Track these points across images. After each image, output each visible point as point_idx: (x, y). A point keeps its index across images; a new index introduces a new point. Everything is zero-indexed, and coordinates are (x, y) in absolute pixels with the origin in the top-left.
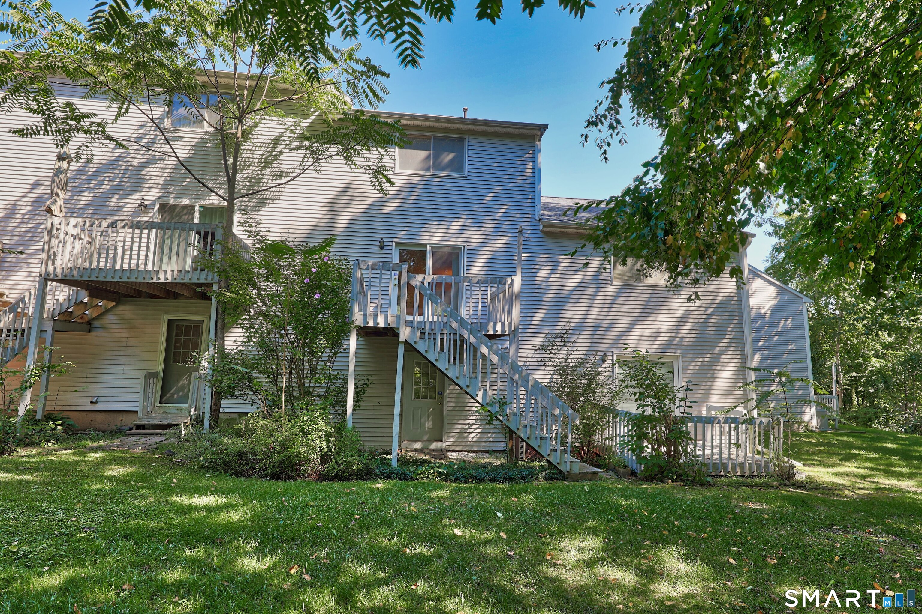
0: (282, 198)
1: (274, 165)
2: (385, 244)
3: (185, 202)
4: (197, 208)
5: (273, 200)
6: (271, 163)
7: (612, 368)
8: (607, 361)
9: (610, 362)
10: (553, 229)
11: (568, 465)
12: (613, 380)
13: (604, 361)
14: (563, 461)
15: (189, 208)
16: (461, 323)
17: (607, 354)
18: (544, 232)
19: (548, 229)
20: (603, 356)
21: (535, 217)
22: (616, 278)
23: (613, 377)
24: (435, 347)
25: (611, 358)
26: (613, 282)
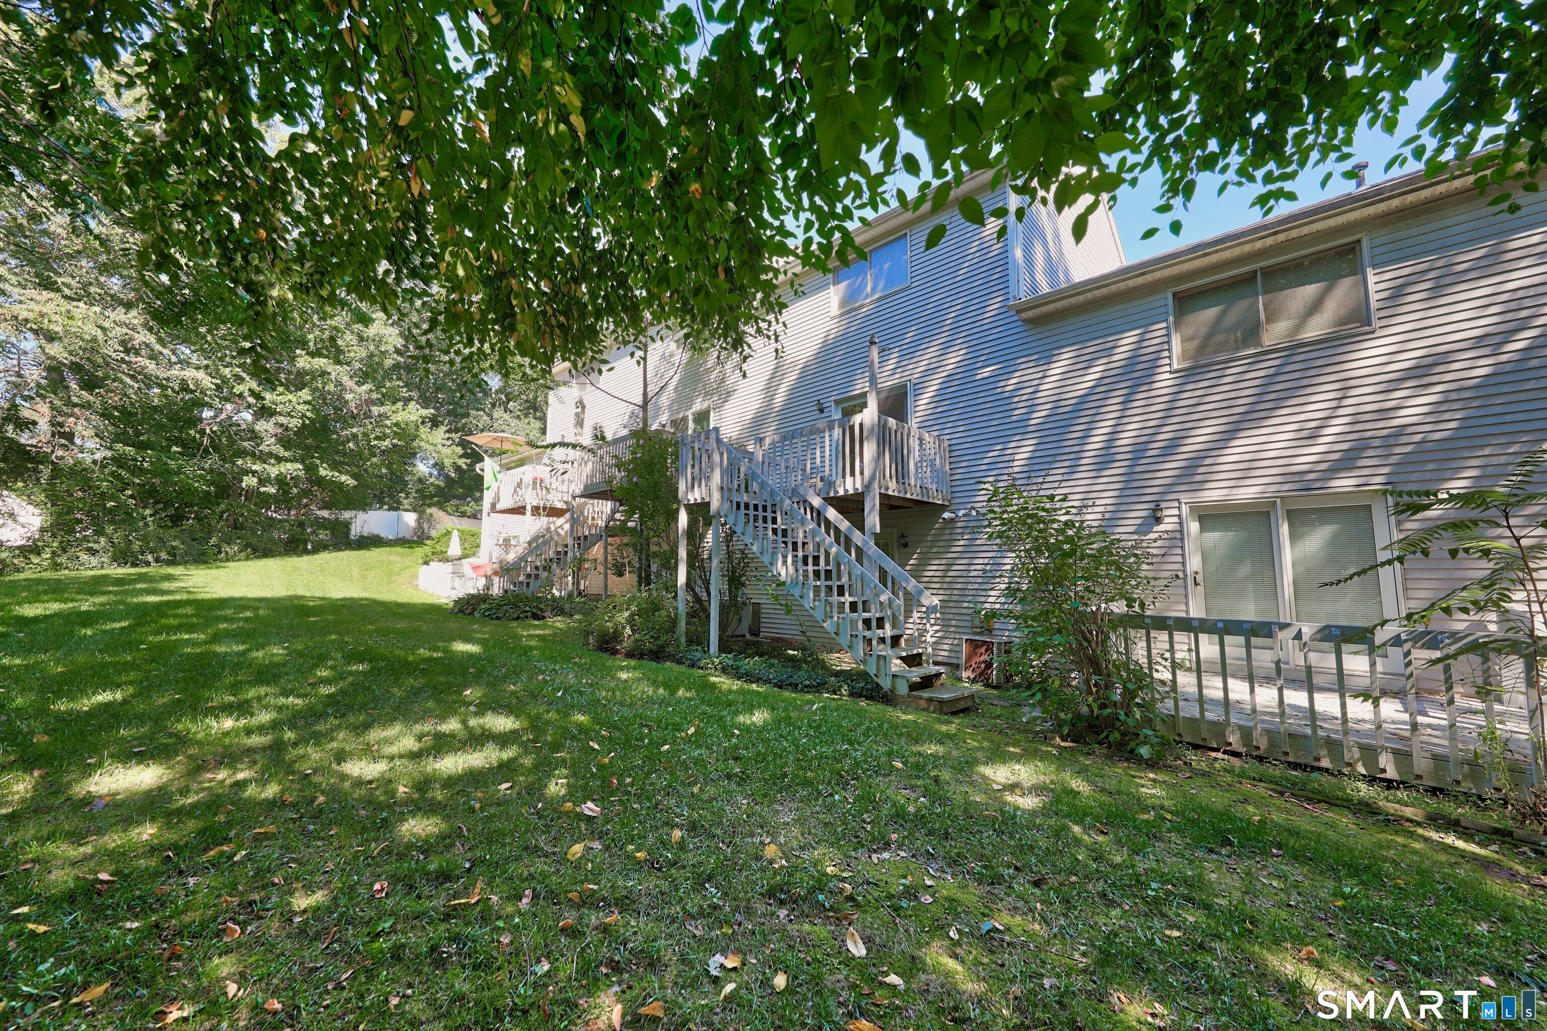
2: (825, 405)
3: (681, 415)
5: (732, 394)
7: (1181, 532)
8: (1167, 520)
9: (1176, 520)
10: (1037, 311)
11: (889, 679)
12: (1183, 555)
13: (1158, 520)
14: (882, 673)
15: (685, 419)
16: (763, 485)
17: (1163, 505)
18: (1027, 321)
19: (1030, 314)
20: (1154, 510)
21: (1011, 303)
22: (1184, 356)
23: (1182, 548)
24: (742, 519)
25: (1176, 512)
26: (1176, 366)
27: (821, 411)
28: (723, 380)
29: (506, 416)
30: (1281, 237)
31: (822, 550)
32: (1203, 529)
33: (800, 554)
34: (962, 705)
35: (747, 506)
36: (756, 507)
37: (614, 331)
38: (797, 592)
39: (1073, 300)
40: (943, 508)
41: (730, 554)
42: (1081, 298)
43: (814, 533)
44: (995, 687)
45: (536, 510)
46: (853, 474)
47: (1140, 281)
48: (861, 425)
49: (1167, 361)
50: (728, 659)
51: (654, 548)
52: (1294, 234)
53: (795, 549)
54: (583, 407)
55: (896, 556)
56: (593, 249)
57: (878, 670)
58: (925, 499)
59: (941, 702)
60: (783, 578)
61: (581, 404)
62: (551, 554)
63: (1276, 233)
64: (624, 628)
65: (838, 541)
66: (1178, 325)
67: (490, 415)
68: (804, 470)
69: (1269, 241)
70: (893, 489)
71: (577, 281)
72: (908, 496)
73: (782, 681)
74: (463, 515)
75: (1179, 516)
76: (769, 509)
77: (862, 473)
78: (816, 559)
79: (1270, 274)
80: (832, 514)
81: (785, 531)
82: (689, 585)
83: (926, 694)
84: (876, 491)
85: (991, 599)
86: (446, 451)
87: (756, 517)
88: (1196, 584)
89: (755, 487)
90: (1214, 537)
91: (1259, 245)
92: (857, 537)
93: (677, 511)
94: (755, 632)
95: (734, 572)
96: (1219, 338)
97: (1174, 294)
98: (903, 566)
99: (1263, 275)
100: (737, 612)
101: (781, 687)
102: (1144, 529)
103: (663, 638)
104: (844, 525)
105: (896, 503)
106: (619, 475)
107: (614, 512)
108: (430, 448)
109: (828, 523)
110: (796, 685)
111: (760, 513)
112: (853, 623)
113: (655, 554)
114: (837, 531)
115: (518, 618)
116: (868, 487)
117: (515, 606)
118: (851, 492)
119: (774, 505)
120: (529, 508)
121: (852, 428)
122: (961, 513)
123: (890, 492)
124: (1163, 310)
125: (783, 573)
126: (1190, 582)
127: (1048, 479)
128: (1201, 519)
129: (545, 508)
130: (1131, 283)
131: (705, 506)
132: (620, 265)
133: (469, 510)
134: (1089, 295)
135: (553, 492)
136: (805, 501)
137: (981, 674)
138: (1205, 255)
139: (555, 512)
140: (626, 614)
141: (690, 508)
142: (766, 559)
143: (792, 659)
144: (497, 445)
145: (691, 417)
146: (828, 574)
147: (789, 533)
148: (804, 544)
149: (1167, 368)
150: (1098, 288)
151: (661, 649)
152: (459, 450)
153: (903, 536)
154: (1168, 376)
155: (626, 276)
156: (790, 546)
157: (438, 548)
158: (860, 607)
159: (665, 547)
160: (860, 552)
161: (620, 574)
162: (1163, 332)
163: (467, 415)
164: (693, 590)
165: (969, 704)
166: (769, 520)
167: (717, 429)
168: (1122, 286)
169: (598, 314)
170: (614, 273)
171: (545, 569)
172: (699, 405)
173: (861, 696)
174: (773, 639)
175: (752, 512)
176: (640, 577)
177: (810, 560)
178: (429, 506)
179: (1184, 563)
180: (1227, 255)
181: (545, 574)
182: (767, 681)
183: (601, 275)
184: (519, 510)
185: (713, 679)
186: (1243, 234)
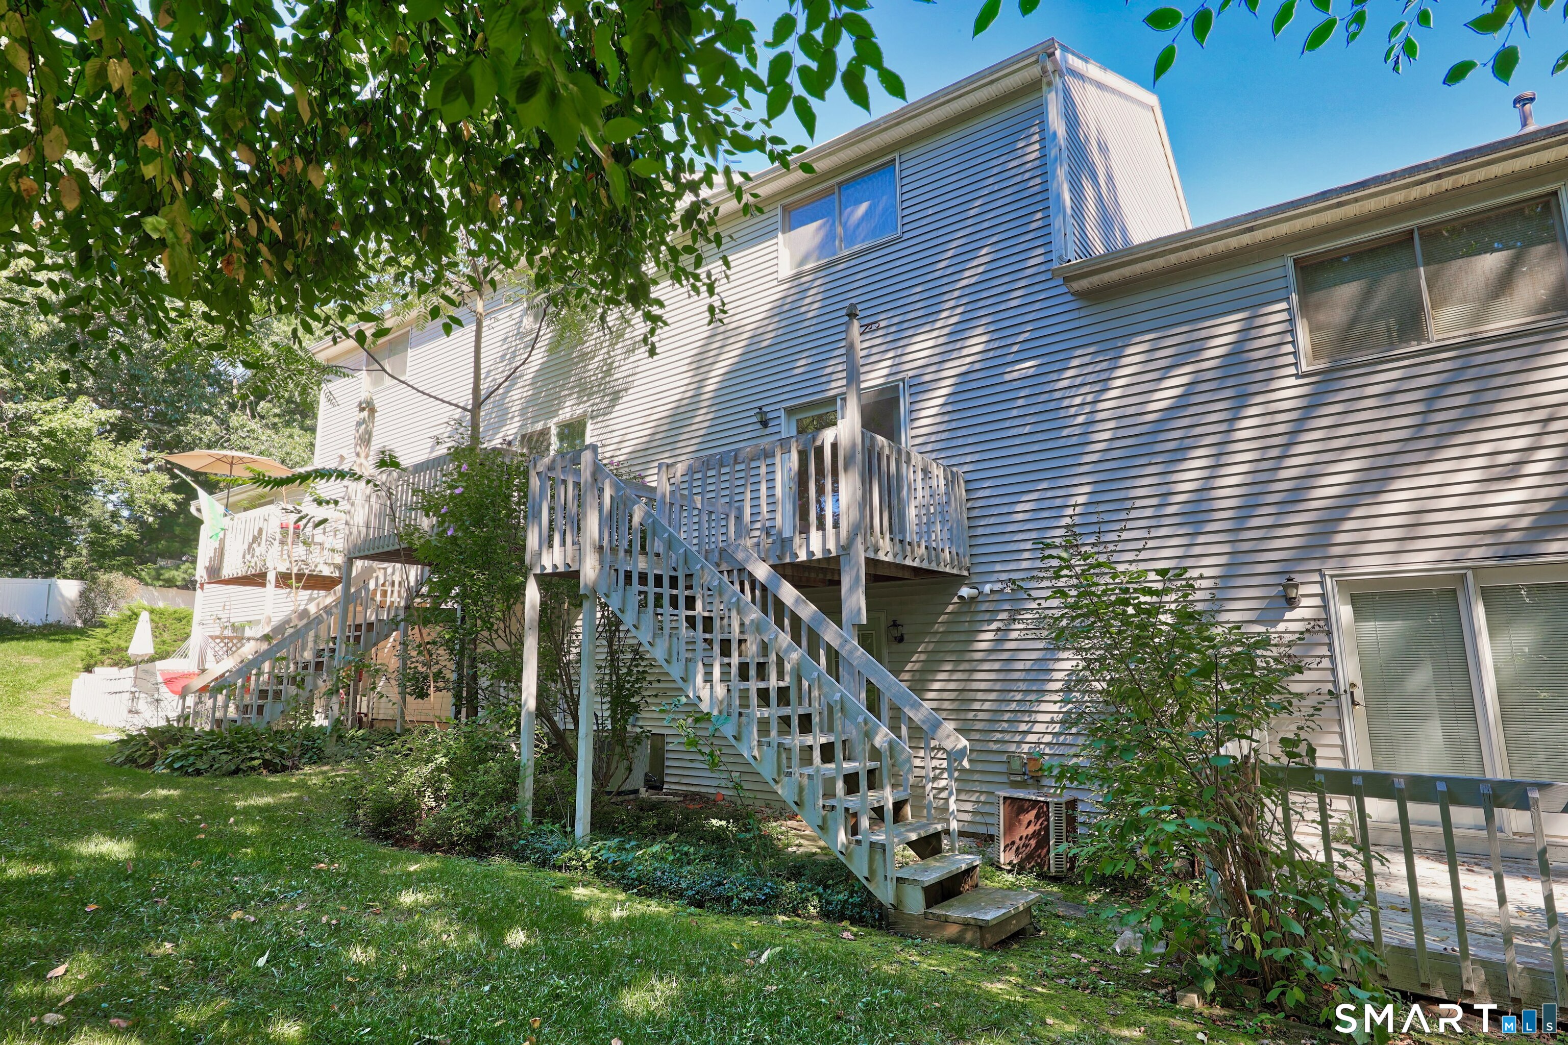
0: (636, 383)
1: (627, 336)
2: (770, 416)
3: (539, 426)
4: (553, 427)
5: (626, 390)
6: (622, 335)
7: (1327, 620)
8: (1305, 602)
9: (1317, 601)
10: (1096, 280)
11: (891, 886)
12: (1332, 658)
13: (1291, 603)
14: (880, 877)
15: (545, 432)
16: (671, 543)
17: (1298, 578)
18: (1080, 295)
19: (1084, 284)
20: (1286, 587)
21: (1055, 265)
22: (1317, 352)
23: (1330, 646)
24: (634, 600)
25: (1317, 589)
26: (1305, 368)
27: (765, 424)
28: (608, 373)
29: (254, 424)
30: (1447, 184)
31: (773, 658)
32: (1359, 615)
33: (735, 660)
34: (1014, 927)
35: (643, 578)
36: (658, 580)
37: (390, 261)
38: (729, 730)
39: (1149, 266)
40: (958, 581)
41: (613, 657)
42: (1160, 262)
43: (758, 627)
44: (1056, 879)
45: (284, 579)
46: (821, 526)
47: (1246, 239)
48: (834, 446)
49: (1291, 359)
50: (607, 849)
51: (483, 647)
52: (1465, 179)
53: (726, 651)
54: (372, 411)
55: (886, 659)
56: (349, 97)
57: (872, 871)
58: (933, 567)
59: (981, 927)
60: (705, 707)
61: (368, 407)
62: (308, 655)
63: (1439, 177)
64: (421, 794)
65: (796, 637)
66: (1305, 307)
67: (223, 422)
68: (739, 518)
69: (1430, 188)
70: (886, 553)
71: (312, 157)
72: (908, 562)
73: (702, 893)
74: (170, 583)
75: (1323, 596)
76: (681, 583)
77: (836, 525)
78: (762, 668)
79: (1430, 234)
80: (788, 593)
81: (708, 623)
82: (542, 712)
83: (955, 911)
84: (861, 554)
85: (1038, 728)
86: (137, 480)
87: (658, 598)
88: (1354, 703)
89: (658, 546)
90: (1375, 630)
91: (1416, 193)
92: (830, 634)
93: (522, 587)
94: (655, 784)
95: (620, 687)
96: (1361, 328)
97: (1296, 261)
98: (896, 673)
99: (1421, 237)
100: (624, 756)
101: (700, 905)
102: (1271, 615)
103: (491, 814)
104: (808, 611)
105: (886, 573)
106: (426, 523)
107: (420, 583)
108: (111, 474)
109: (779, 606)
110: (729, 900)
111: (666, 591)
112: (829, 783)
113: (486, 658)
114: (796, 621)
115: (237, 771)
116: (846, 548)
117: (232, 748)
118: (819, 555)
119: (689, 576)
120: (271, 577)
121: (820, 451)
122: (987, 588)
123: (881, 556)
124: (1281, 283)
125: (705, 694)
126: (1345, 700)
127: (1125, 535)
128: (1357, 601)
129: (299, 577)
130: (1234, 243)
131: (572, 576)
132: (408, 135)
133: (178, 575)
134: (1173, 259)
135: (315, 549)
136: (741, 570)
137: (1029, 857)
138: (1340, 205)
139: (316, 582)
140: (426, 770)
141: (544, 581)
142: (676, 671)
143: (718, 837)
144: (222, 470)
145: (554, 431)
146: (783, 693)
147: (717, 624)
148: (741, 642)
149: (1292, 370)
150: (1186, 248)
151: (488, 834)
152: (164, 479)
153: (895, 624)
154: (1293, 381)
155: (420, 158)
156: (717, 649)
157: (114, 641)
158: (838, 753)
159: (501, 645)
160: (834, 656)
161: (422, 694)
162: (1284, 316)
163: (185, 421)
164: (550, 720)
165: (1024, 922)
166: (682, 602)
167: (594, 448)
168: (1221, 246)
169: (358, 225)
170: (394, 151)
171: (293, 680)
172: (568, 411)
173: (842, 918)
174: (686, 795)
175: (651, 589)
176: (458, 697)
177: (753, 672)
178: (111, 569)
179: (1334, 670)
180: (1372, 205)
181: (293, 690)
182: (677, 894)
183: (365, 150)
184: (256, 579)
185: (580, 893)
186: (1394, 176)
